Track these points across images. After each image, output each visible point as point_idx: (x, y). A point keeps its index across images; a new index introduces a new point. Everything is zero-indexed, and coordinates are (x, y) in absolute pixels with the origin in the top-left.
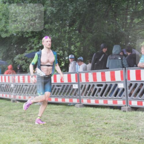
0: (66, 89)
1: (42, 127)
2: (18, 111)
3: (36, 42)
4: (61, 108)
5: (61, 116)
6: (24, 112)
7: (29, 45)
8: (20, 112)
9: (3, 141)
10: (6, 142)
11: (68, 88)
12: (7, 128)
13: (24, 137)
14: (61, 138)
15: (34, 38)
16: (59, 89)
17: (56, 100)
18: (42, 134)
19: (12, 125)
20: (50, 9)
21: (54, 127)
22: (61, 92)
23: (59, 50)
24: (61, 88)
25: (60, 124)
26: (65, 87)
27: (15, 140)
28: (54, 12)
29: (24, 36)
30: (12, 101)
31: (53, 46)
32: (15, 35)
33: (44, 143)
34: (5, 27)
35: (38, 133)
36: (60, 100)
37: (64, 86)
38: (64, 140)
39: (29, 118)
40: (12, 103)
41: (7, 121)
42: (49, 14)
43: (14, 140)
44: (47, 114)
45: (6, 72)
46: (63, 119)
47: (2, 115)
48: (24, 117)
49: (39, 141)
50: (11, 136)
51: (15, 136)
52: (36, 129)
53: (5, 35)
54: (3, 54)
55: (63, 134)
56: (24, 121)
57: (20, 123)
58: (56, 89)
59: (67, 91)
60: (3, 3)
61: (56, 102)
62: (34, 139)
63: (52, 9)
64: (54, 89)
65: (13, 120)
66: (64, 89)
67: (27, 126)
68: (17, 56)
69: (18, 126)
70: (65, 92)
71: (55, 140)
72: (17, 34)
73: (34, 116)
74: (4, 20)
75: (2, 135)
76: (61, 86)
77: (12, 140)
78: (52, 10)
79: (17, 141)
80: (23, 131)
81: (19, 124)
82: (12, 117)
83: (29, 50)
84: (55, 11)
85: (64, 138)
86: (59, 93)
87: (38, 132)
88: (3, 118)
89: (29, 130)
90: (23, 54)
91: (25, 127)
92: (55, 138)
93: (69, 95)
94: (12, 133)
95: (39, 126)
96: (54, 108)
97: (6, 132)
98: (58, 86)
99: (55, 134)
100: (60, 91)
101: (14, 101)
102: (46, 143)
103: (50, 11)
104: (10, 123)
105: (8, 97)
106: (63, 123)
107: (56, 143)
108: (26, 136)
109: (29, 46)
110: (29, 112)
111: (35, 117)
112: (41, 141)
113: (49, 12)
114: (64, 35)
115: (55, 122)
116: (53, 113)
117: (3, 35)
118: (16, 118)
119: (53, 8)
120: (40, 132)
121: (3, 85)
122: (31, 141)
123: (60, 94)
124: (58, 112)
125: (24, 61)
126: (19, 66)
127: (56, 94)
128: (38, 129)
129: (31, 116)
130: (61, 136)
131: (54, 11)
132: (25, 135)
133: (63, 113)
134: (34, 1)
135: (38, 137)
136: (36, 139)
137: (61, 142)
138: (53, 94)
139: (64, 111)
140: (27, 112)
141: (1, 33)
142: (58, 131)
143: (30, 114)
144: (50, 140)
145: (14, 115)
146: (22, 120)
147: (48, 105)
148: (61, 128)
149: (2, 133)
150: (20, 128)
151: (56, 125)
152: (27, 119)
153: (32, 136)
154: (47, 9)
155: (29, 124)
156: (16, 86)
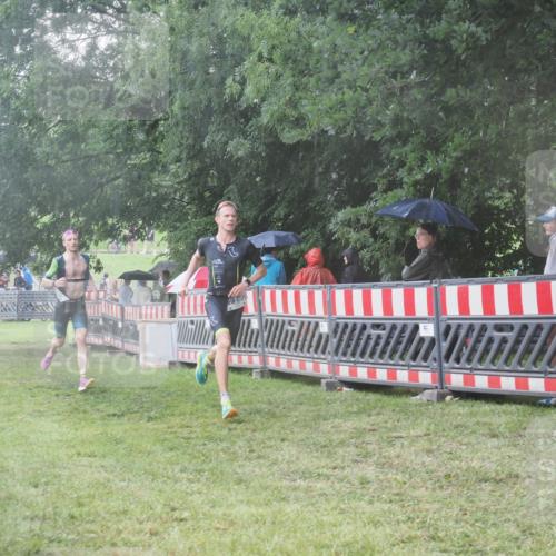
0: (532, 341)
1: (441, 487)
2: (349, 424)
3: (411, 159)
4: (511, 413)
5: (515, 446)
6: (369, 427)
7: (385, 171)
8: (355, 428)
9: (295, 537)
10: (308, 541)
11: (539, 336)
12: (308, 490)
13: (376, 524)
14: (517, 533)
15: (404, 144)
16: (504, 340)
17: (494, 381)
18: (443, 513)
19: (328, 477)
20: (466, 32)
21: (490, 488)
22: (513, 351)
23: (501, 190)
24: (511, 336)
25: (510, 476)
26: (529, 333)
27: (339, 534)
28: (479, 43)
29: (367, 138)
30: (323, 386)
31: (479, 172)
32: (332, 132)
33: (451, 548)
34: (293, 103)
35: (427, 510)
36: (508, 384)
37: (525, 327)
38: (529, 541)
39: (392, 452)
40: (325, 394)
41: (307, 461)
42: (460, 51)
43: (338, 536)
44: (460, 439)
45: (298, 277)
46: (525, 459)
47: (291, 436)
48: (370, 447)
49: (433, 543)
50: (325, 519)
51: (340, 518)
52: (417, 493)
53: (294, 133)
54: (287, 207)
55: (524, 516)
56: (370, 461)
57: (355, 470)
58: (491, 340)
59: (537, 347)
60: (285, 14)
61: (494, 390)
62: (413, 533)
63: (473, 28)
64: (484, 340)
65: (328, 457)
66: (525, 341)
67: (385, 483)
68: (341, 215)
69: (349, 482)
70: (528, 351)
71: (496, 539)
72: (341, 130)
73: (411, 445)
74: (288, 77)
75: (291, 515)
76: (511, 328)
77: (329, 534)
78: (472, 35)
79: (349, 538)
80: (371, 502)
81: (354, 473)
82: (325, 446)
83: (385, 191)
84: (483, 38)
85: (527, 531)
86: (504, 356)
87: (427, 506)
88: (294, 451)
89: (393, 498)
90: (360, 205)
91: (376, 486)
92: (492, 532)
93: (542, 365)
94: (329, 508)
95: (429, 484)
96: (485, 414)
97: (304, 503)
98: (499, 328)
99: (492, 516)
100: (508, 347)
101: (331, 387)
102: (458, 550)
103: (465, 36)
104: (318, 468)
105: (309, 368)
106: (523, 475)
107: (497, 551)
108: (382, 519)
109: (383, 177)
110: (390, 430)
111: (413, 448)
112: (442, 541)
113: (462, 42)
114: (520, 129)
115: (491, 468)
116: (483, 435)
117: (288, 135)
118: (340, 451)
119: (478, 25)
120: (436, 506)
121: (290, 323)
122: (403, 542)
123: (506, 361)
124: (501, 430)
125: (366, 232)
126: (347, 251)
127: (493, 362)
128: (427, 493)
129: (398, 443)
130: (518, 526)
131: (478, 39)
132: (378, 518)
133: (522, 433)
135: (427, 525)
136: (419, 533)
137: (519, 548)
138: (481, 360)
139: (524, 425)
140: (383, 430)
141: (279, 128)
142: (503, 506)
143: (394, 434)
144: (474, 540)
145: (334, 437)
146: (365, 457)
147: (462, 402)
148: (516, 494)
149: (290, 509)
150: (359, 491)
151: (495, 480)
152: (385, 457)
153: (404, 522)
154: (454, 31)
155: (390, 476)
156: (340, 330)
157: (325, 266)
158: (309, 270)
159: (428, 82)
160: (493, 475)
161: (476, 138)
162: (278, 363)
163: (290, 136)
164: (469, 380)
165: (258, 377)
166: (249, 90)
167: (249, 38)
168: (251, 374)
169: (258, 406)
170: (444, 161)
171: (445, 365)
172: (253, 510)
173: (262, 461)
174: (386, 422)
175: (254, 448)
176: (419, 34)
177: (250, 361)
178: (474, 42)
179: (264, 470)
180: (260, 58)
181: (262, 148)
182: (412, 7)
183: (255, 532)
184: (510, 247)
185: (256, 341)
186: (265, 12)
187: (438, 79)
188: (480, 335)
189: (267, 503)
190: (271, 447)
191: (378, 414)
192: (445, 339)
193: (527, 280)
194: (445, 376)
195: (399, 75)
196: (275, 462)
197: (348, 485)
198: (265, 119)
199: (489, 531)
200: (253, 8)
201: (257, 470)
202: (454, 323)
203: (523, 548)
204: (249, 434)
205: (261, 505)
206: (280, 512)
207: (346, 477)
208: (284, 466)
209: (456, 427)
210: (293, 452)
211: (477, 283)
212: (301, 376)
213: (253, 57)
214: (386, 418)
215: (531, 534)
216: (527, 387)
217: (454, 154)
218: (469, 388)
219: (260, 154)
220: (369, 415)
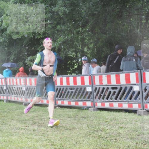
0: (79, 92)
1: (55, 131)
2: (30, 115)
4: (74, 111)
5: (75, 120)
6: (36, 115)
7: (41, 46)
8: (32, 116)
9: (15, 145)
10: (18, 146)
11: (81, 91)
12: (19, 133)
13: (37, 141)
14: (75, 143)
16: (72, 92)
17: (69, 103)
18: (55, 138)
19: (24, 129)
21: (68, 131)
22: (74, 95)
23: (72, 52)
24: (74, 91)
25: (73, 128)
26: (79, 90)
28: (66, 13)
29: (36, 38)
30: (23, 105)
31: (66, 47)
32: (26, 36)
35: (51, 137)
36: (73, 104)
37: (78, 88)
38: (78, 145)
39: (42, 122)
40: (24, 107)
41: (19, 125)
42: (61, 15)
43: (27, 145)
44: (60, 118)
45: (17, 75)
46: (77, 123)
47: (14, 118)
48: (36, 121)
49: (52, 146)
50: (23, 140)
51: (27, 140)
52: (48, 133)
53: (16, 36)
54: (14, 56)
55: (77, 138)
56: (36, 125)
57: (32, 127)
58: (69, 92)
59: (81, 94)
60: (14, 3)
61: (69, 105)
62: (47, 144)
63: (65, 9)
64: (67, 92)
65: (24, 124)
66: (78, 92)
67: (40, 131)
68: (29, 58)
70: (78, 95)
71: (69, 145)
72: (29, 36)
73: (47, 120)
75: (14, 139)
76: (74, 89)
77: (24, 144)
78: (64, 11)
79: (30, 145)
80: (36, 136)
81: (31, 128)
82: (24, 121)
84: (67, 12)
85: (77, 142)
86: (72, 96)
87: (51, 136)
89: (42, 134)
90: (34, 56)
91: (37, 131)
92: (68, 143)
93: (82, 98)
94: (24, 137)
95: (52, 131)
96: (67, 112)
97: (18, 136)
98: (71, 89)
99: (68, 139)
101: (26, 105)
102: (59, 148)
103: (62, 11)
104: (22, 127)
105: (20, 100)
106: (77, 128)
107: (69, 148)
108: (39, 140)
109: (40, 48)
110: (42, 116)
112: (55, 145)
113: (62, 12)
114: (77, 36)
115: (68, 126)
116: (66, 117)
117: (14, 37)
118: (28, 122)
119: (66, 8)
120: (53, 136)
121: (14, 88)
122: (44, 146)
123: (73, 98)
124: (71, 116)
126: (30, 68)
127: (69, 98)
128: (51, 133)
129: (44, 120)
130: (75, 141)
132: (37, 140)
133: (77, 116)
134: (45, 2)
135: (51, 141)
136: (49, 144)
137: (75, 147)
138: (66, 97)
139: (77, 114)
140: (40, 116)
141: (12, 35)
142: (71, 136)
143: (43, 117)
144: (63, 145)
145: (26, 118)
146: (35, 123)
147: (61, 109)
148: (75, 133)
149: (14, 138)
150: (33, 133)
151: (69, 129)
152: (40, 123)
153: (45, 141)
154: (60, 10)
155: (41, 128)
156: (28, 89)
157: (25, 72)
158: (20, 73)
159: (53, 23)
160: (69, 128)
161: (65, 38)
162: (11, 98)
163: (15, 37)
164: (63, 103)
165: (6, 102)
166: (4, 24)
167: (4, 9)
168: (4, 101)
169: (5, 110)
170: (57, 44)
171: (56, 99)
172: (3, 138)
173: (6, 125)
174: (40, 114)
175: (4, 121)
176: (50, 10)
177: (3, 98)
178: (65, 13)
179: (7, 127)
180: (7, 15)
181: (7, 40)
182: (48, 3)
183: (4, 144)
184: (74, 67)
185: (5, 92)
186: (8, 3)
187: (55, 22)
188: (66, 90)
189: (8, 136)
190: (9, 121)
191: (38, 112)
192: (56, 92)
193: (78, 76)
194: (56, 101)
195: (45, 21)
196: (10, 125)
197: (30, 131)
198: (8, 32)
199: (67, 143)
200: (5, 2)
201: (5, 128)
202: (59, 88)
203: (76, 147)
204: (3, 118)
205: (6, 137)
206: (11, 139)
207: (29, 129)
208: (12, 126)
209: (59, 115)
210: (15, 123)
211: (65, 77)
212: (17, 102)
213: (5, 15)
214: (40, 113)
215: (78, 143)
216: (78, 104)
217: (59, 43)
218: (63, 105)
219: (7, 41)
220: (36, 112)
